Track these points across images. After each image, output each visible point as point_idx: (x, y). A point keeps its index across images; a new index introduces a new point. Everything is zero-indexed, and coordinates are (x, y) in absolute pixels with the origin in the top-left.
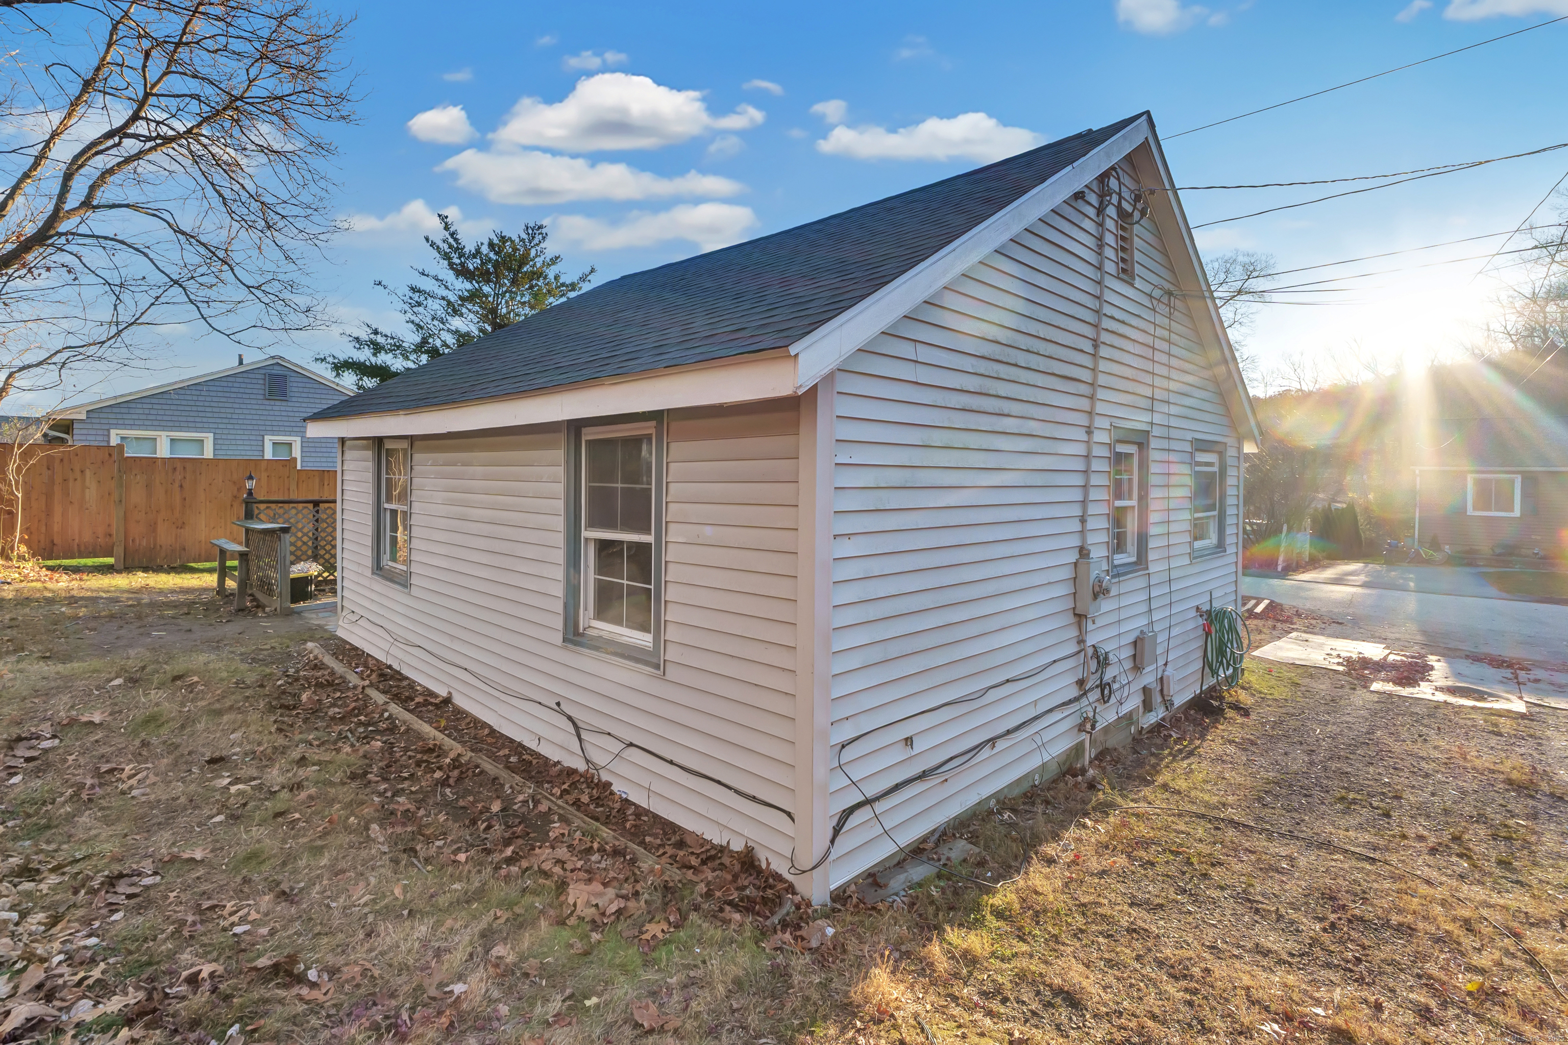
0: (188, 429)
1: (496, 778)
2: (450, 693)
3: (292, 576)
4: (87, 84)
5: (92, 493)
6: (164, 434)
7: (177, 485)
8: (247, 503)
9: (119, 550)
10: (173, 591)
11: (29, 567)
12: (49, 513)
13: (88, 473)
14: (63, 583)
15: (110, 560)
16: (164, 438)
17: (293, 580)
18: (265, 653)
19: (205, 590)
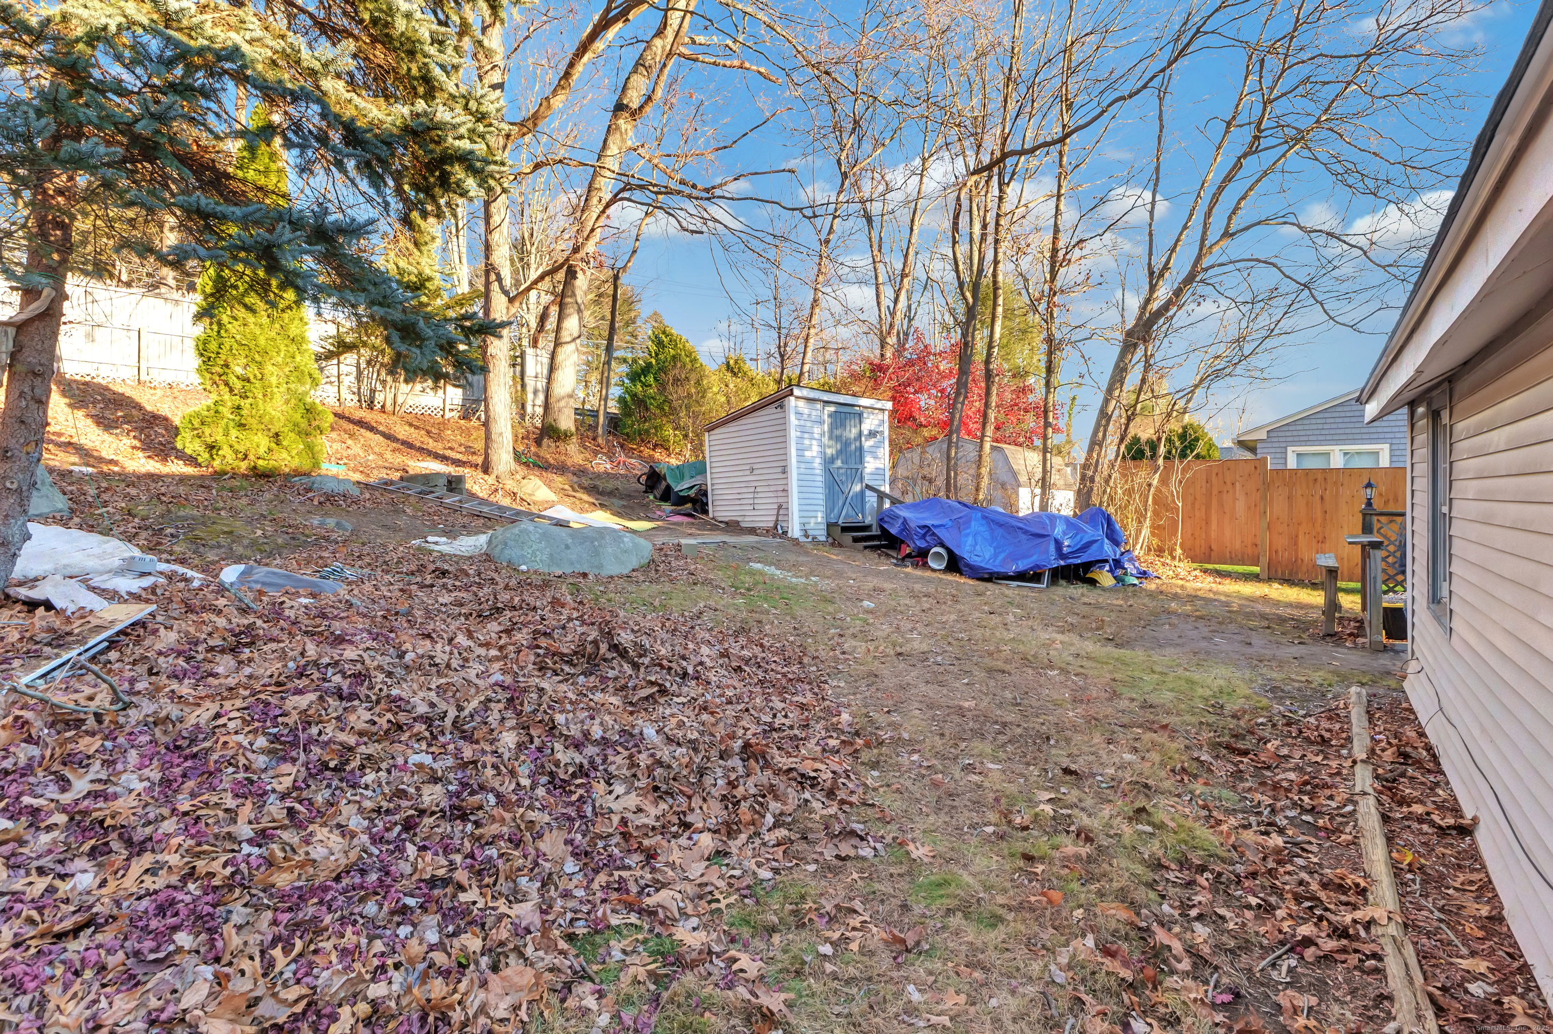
0: (1362, 441)
1: (1390, 998)
2: (1475, 820)
3: (1385, 605)
4: (1229, 124)
5: (1241, 506)
6: (1337, 448)
7: (1318, 497)
8: (1364, 515)
9: (1264, 560)
10: (1289, 605)
11: (1184, 567)
12: (1208, 522)
13: (1238, 485)
14: (1205, 584)
15: (1256, 569)
16: (1337, 453)
17: (1385, 609)
18: (1297, 685)
19: (1311, 607)
